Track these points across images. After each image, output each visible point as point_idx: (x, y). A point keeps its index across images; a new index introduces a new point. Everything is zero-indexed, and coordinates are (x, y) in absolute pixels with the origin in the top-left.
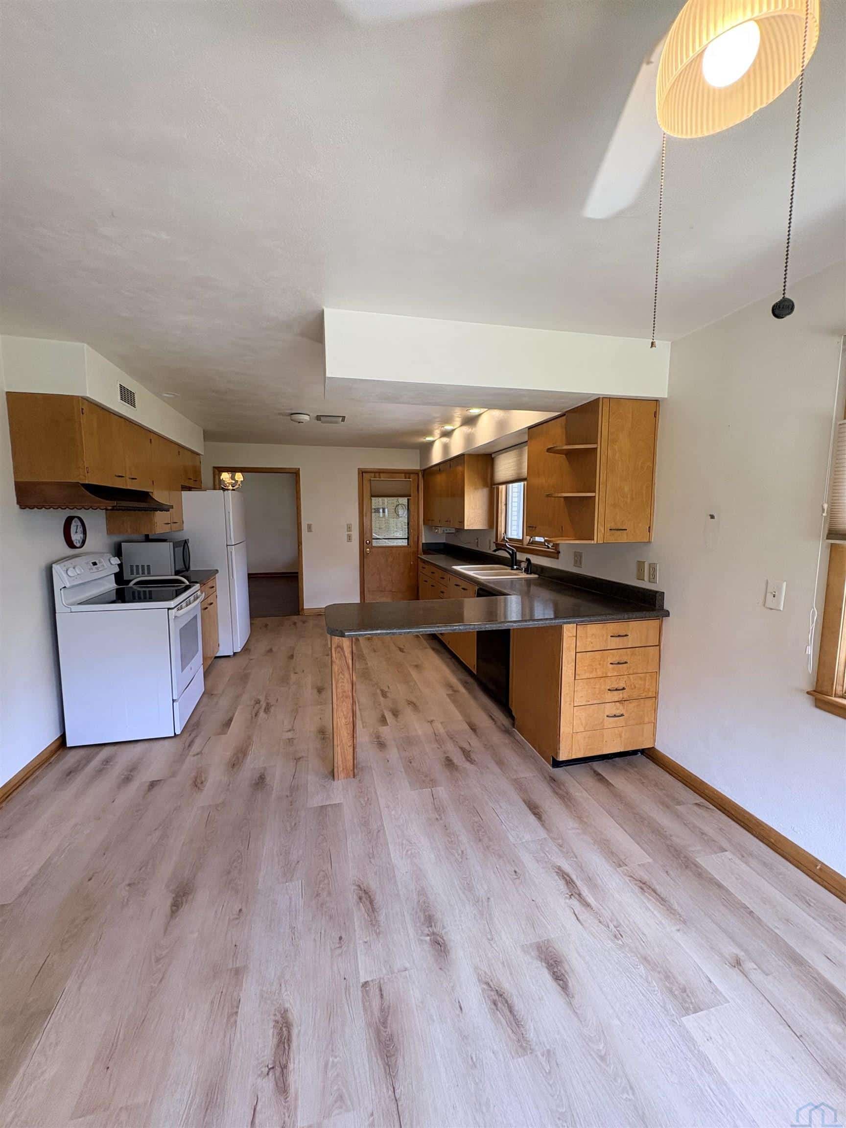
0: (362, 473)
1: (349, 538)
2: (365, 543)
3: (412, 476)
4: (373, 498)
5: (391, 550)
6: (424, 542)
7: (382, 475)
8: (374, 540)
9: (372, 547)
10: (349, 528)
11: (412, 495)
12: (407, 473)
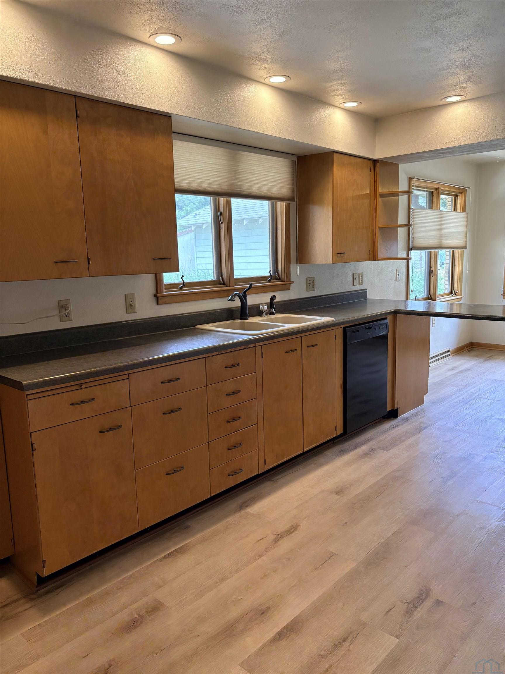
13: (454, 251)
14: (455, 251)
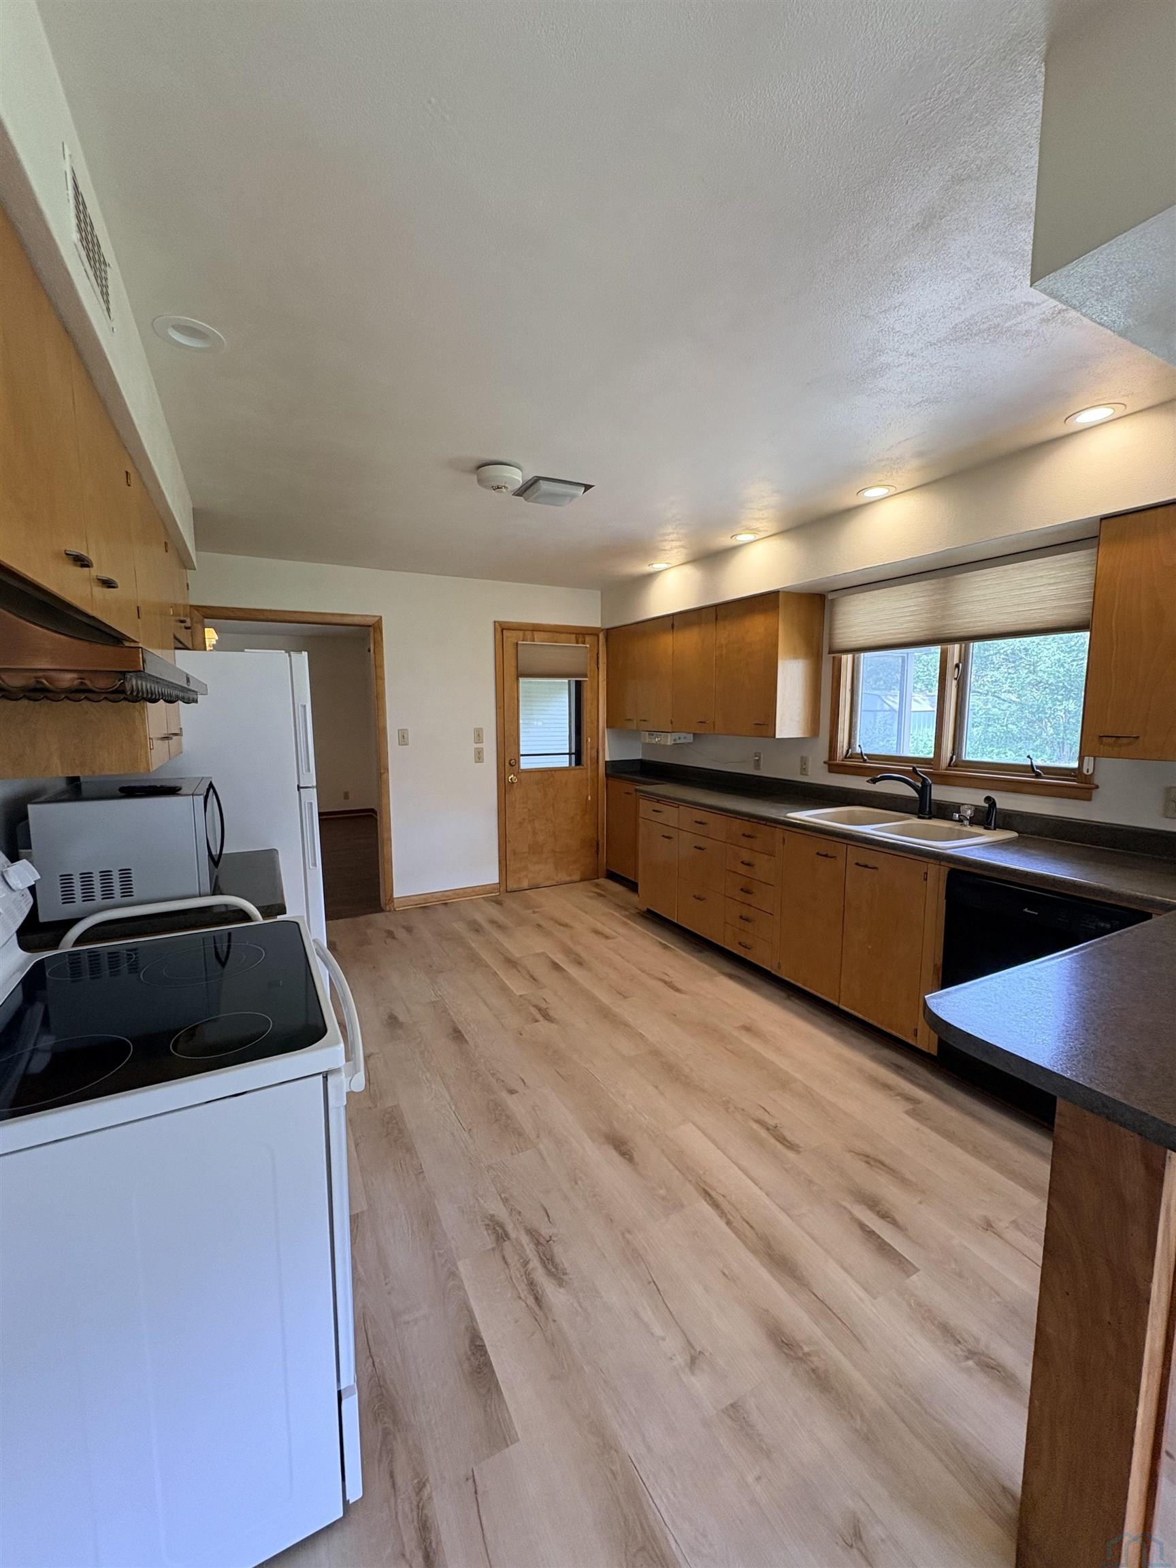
0: (502, 629)
1: (479, 756)
2: (507, 764)
3: (588, 638)
4: (521, 680)
5: (553, 776)
6: (607, 759)
7: (536, 635)
8: (521, 757)
9: (519, 772)
10: (479, 736)
11: (589, 675)
12: (581, 634)
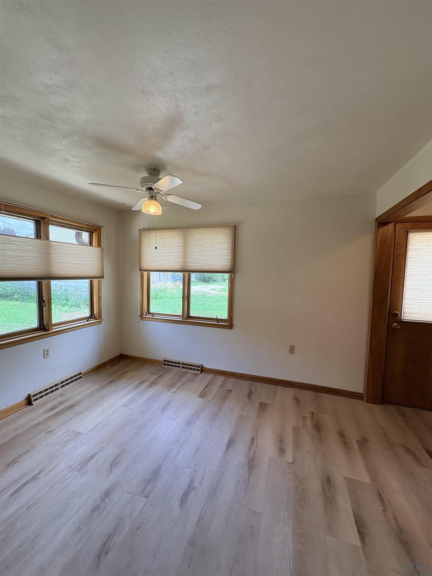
13: (91, 280)
14: (93, 280)
